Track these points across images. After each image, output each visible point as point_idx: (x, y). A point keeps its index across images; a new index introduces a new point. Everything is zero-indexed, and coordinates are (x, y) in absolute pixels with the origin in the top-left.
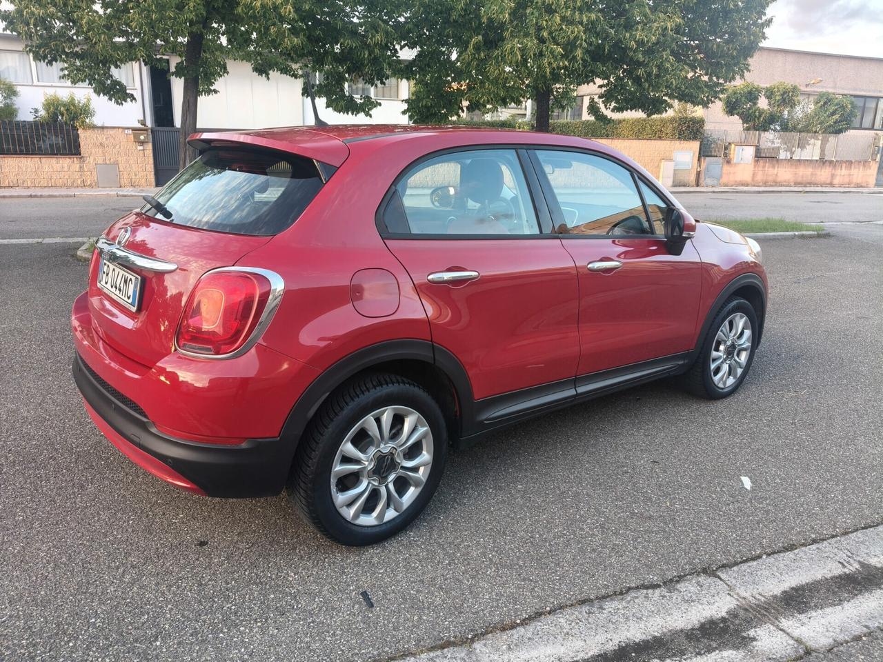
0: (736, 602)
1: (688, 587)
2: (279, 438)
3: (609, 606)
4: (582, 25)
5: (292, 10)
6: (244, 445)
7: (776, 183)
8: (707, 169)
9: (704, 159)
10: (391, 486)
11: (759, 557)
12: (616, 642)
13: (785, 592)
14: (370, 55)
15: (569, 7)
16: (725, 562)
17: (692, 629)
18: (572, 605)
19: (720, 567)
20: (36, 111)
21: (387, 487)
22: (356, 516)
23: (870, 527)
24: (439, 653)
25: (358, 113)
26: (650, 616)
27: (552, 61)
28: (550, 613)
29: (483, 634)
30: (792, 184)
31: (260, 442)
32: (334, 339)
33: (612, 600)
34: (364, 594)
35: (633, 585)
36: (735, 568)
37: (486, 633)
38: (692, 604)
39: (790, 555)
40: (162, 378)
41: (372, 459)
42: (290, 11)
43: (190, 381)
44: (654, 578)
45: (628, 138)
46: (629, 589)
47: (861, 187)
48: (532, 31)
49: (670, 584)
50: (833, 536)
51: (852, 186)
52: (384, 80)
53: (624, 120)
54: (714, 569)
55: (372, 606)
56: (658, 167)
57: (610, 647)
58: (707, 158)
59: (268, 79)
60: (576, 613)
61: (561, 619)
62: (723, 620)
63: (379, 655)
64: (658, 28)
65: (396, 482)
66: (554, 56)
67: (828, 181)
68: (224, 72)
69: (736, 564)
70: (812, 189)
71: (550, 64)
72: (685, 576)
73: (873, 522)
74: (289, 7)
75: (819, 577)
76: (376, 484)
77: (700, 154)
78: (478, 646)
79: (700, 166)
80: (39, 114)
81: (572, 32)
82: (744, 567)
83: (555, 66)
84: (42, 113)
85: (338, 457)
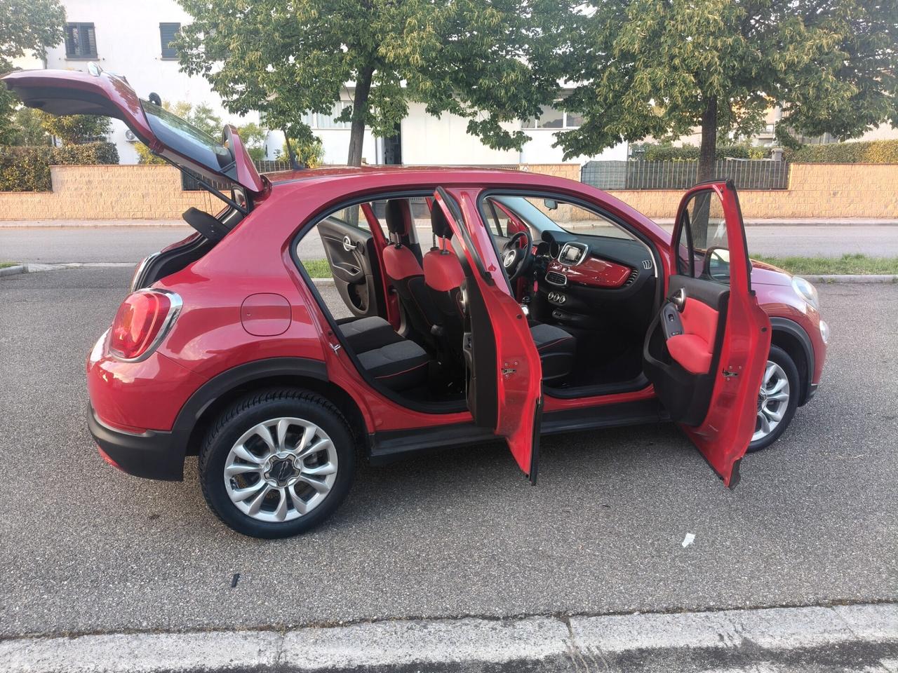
0: (564, 649)
1: (528, 626)
2: (171, 432)
3: (433, 626)
4: (717, 51)
5: (419, 59)
6: (145, 435)
10: (292, 490)
11: (630, 613)
12: (413, 658)
13: (628, 651)
14: (506, 93)
15: (702, 33)
16: (587, 610)
17: (497, 664)
18: (400, 619)
19: (578, 614)
20: (279, 152)
21: (287, 490)
22: (255, 511)
23: (794, 606)
24: (255, 633)
25: (509, 148)
26: (465, 643)
27: (684, 89)
28: (374, 621)
29: (303, 626)
31: (157, 434)
32: (219, 352)
33: (442, 622)
34: (236, 577)
35: (472, 613)
36: (593, 619)
37: (307, 626)
38: (517, 641)
39: (668, 617)
40: (104, 377)
41: (267, 463)
42: (417, 59)
43: (120, 379)
44: (499, 612)
45: (878, 164)
46: (467, 616)
48: (665, 59)
49: (509, 619)
50: (737, 608)
52: (539, 115)
53: (874, 143)
54: (570, 615)
55: (234, 585)
57: (405, 661)
59: (439, 118)
60: (398, 626)
61: (379, 629)
62: (537, 662)
63: (207, 624)
64: (811, 47)
65: (296, 486)
66: (686, 85)
68: (405, 114)
69: (598, 614)
71: (681, 92)
72: (534, 615)
73: (801, 602)
74: (417, 56)
75: (682, 644)
76: (275, 485)
78: (291, 635)
80: (281, 154)
81: (705, 59)
82: (605, 619)
83: (687, 94)
84: (283, 154)
85: (230, 457)
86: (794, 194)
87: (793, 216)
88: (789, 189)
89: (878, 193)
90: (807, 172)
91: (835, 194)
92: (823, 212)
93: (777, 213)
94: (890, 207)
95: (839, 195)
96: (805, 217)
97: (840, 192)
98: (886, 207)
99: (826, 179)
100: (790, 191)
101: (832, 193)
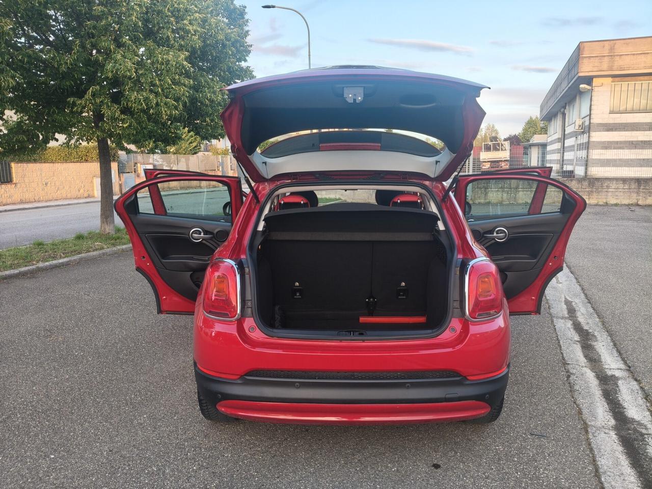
3: (577, 388)
7: (170, 188)
8: (126, 182)
9: (123, 175)
18: (573, 395)
28: (576, 401)
30: (179, 188)
37: (582, 418)
47: (216, 187)
51: (211, 187)
56: (92, 182)
58: (124, 174)
61: (581, 400)
67: (198, 185)
70: (192, 191)
77: (119, 172)
78: (590, 423)
79: (120, 180)
86: (18, 186)
87: (22, 202)
88: (15, 181)
89: (72, 182)
90: (24, 169)
91: (46, 184)
92: (41, 198)
93: (9, 201)
94: (82, 191)
95: (49, 185)
96: (30, 202)
97: (49, 183)
98: (79, 191)
99: (39, 173)
100: (16, 184)
101: (44, 183)
